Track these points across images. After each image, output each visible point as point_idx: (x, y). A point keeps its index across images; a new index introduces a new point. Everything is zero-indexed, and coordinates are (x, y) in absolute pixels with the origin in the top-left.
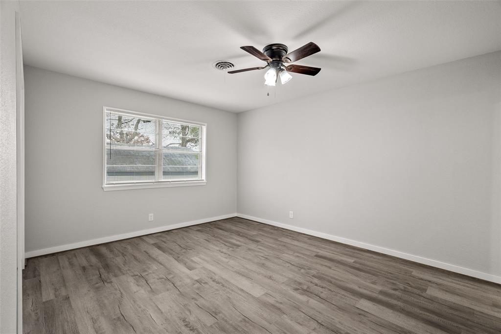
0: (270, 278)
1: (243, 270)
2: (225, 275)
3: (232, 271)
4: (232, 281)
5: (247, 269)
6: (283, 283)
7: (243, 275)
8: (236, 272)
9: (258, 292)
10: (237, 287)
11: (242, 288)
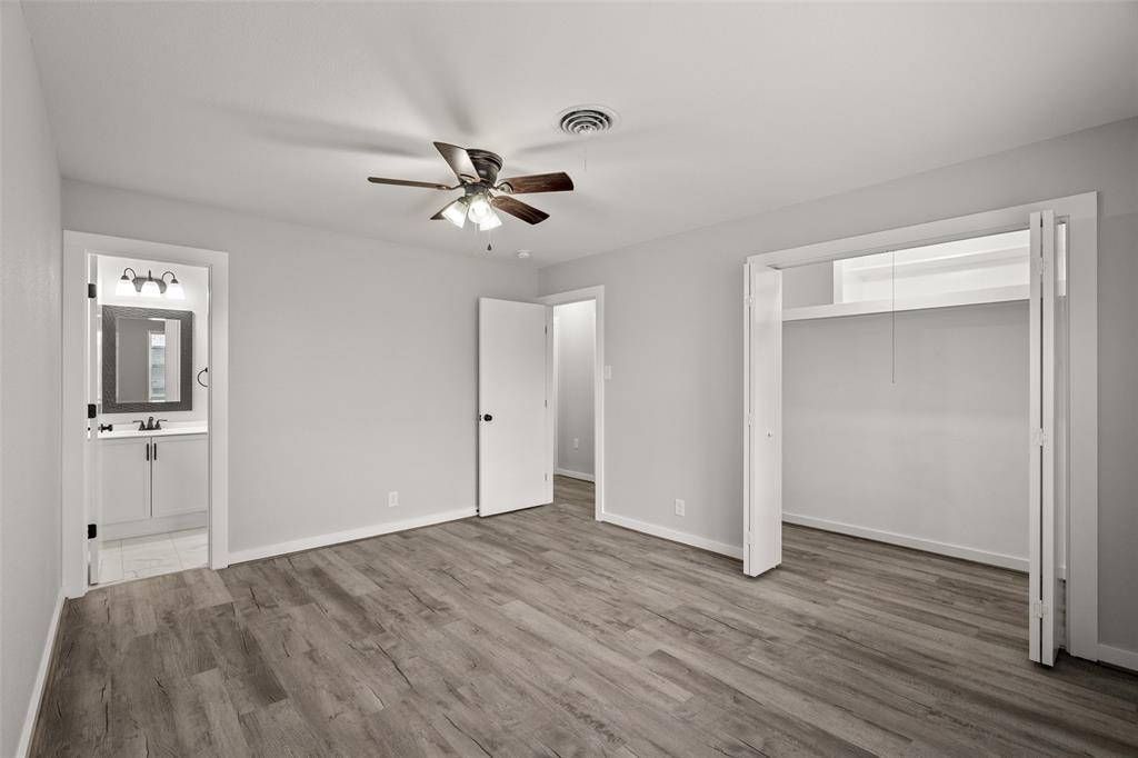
0: (477, 630)
1: (534, 650)
2: (573, 637)
3: (558, 647)
4: (558, 625)
5: (522, 653)
6: (458, 620)
7: (534, 636)
8: (551, 645)
9: (514, 607)
10: (548, 614)
11: (540, 613)
